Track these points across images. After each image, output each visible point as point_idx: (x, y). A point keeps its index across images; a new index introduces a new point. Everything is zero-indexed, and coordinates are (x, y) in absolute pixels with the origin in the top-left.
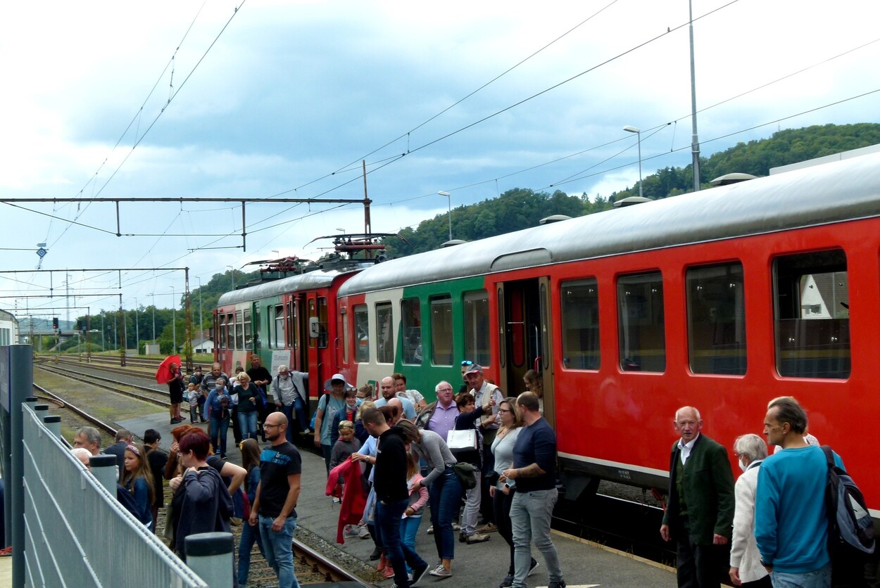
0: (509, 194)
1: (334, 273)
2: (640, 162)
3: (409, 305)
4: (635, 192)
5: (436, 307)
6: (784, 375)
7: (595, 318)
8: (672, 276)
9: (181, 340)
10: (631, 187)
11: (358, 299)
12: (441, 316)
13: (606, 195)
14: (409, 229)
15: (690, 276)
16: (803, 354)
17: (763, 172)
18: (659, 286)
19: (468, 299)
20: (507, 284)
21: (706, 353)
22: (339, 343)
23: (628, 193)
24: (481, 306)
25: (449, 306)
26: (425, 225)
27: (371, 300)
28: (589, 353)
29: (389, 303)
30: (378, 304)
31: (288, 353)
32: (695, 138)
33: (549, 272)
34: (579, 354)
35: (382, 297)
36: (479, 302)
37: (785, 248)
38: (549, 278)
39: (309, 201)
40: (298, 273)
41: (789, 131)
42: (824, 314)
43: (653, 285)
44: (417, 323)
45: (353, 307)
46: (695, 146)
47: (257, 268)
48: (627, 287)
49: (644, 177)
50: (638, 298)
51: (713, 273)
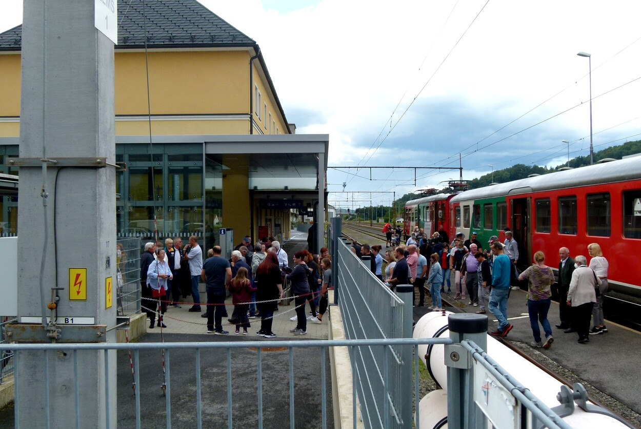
0: (515, 166)
1: (448, 195)
2: (568, 154)
3: (476, 207)
4: (566, 165)
5: (486, 208)
6: (626, 237)
7: (549, 213)
8: (581, 198)
9: (392, 218)
10: (564, 164)
11: (457, 204)
12: (488, 211)
13: (554, 167)
14: (477, 179)
15: (588, 198)
16: (634, 229)
17: (619, 157)
18: (575, 201)
19: (499, 205)
20: (514, 200)
21: (593, 228)
22: (449, 220)
23: (563, 166)
24: (504, 208)
25: (491, 208)
26: (482, 177)
27: (462, 205)
28: (546, 227)
29: (469, 206)
30: (464, 206)
31: (430, 223)
32: (591, 145)
33: (531, 195)
34: (542, 227)
35: (466, 204)
36: (503, 206)
37: (628, 187)
38: (531, 198)
39: (439, 168)
40: (435, 194)
41: (631, 142)
43: (573, 201)
44: (479, 214)
45: (455, 207)
46: (591, 148)
47: (420, 192)
48: (562, 202)
49: (570, 160)
50: (566, 206)
51: (597, 197)
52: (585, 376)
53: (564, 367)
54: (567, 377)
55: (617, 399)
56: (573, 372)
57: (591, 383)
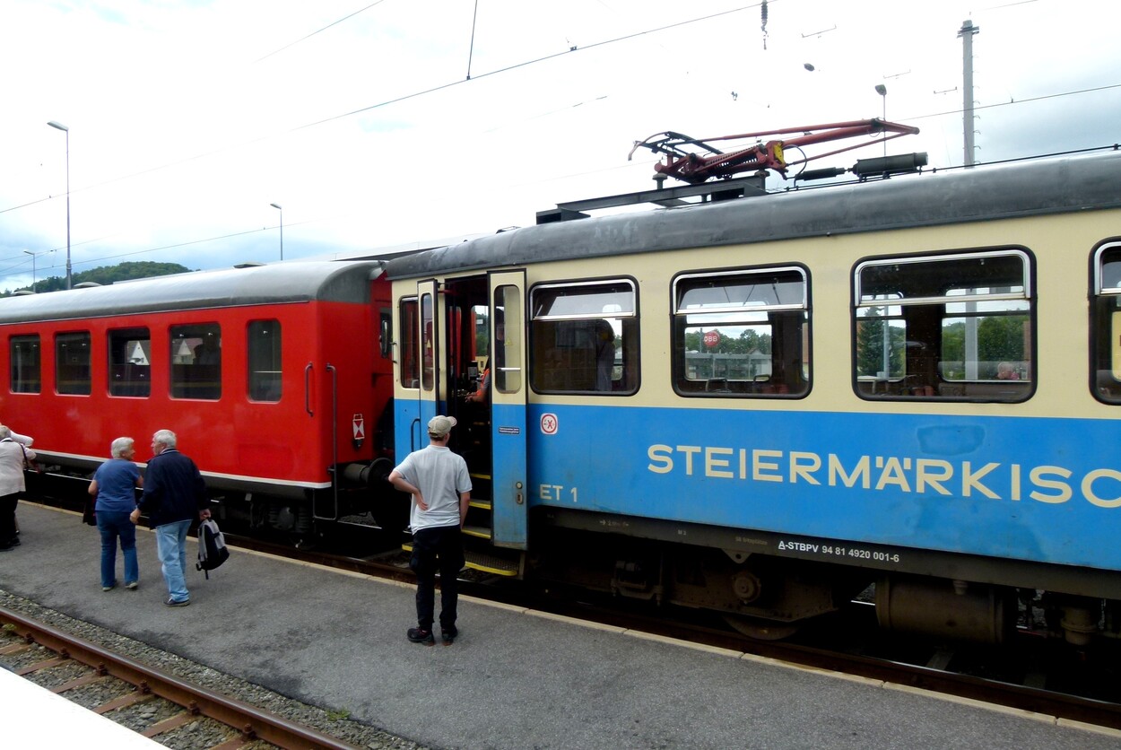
2: (34, 272)
6: (114, 395)
8: (46, 339)
10: (29, 286)
15: (58, 339)
16: (129, 384)
18: (38, 343)
21: (66, 383)
23: (27, 289)
32: (69, 261)
37: (121, 325)
41: (129, 263)
42: (146, 363)
43: (34, 343)
46: (69, 265)
48: (18, 343)
49: (38, 280)
50: (26, 349)
51: (73, 338)
52: (49, 602)
53: (17, 595)
54: (21, 609)
55: (97, 624)
56: (30, 600)
57: (58, 609)
